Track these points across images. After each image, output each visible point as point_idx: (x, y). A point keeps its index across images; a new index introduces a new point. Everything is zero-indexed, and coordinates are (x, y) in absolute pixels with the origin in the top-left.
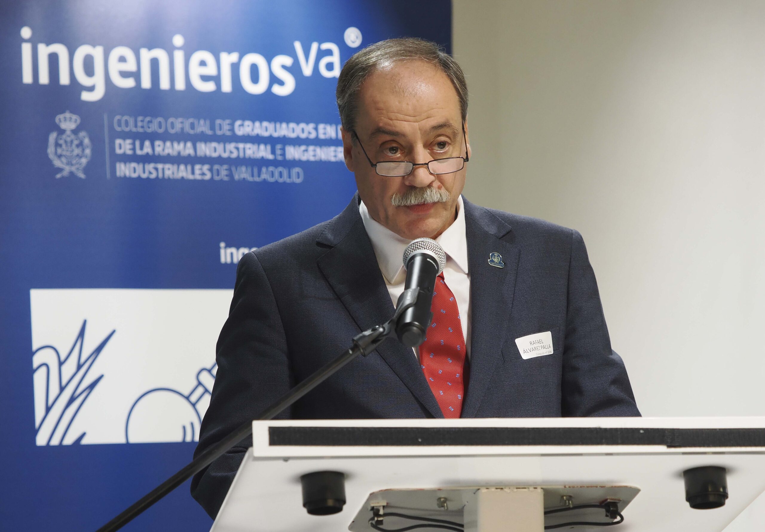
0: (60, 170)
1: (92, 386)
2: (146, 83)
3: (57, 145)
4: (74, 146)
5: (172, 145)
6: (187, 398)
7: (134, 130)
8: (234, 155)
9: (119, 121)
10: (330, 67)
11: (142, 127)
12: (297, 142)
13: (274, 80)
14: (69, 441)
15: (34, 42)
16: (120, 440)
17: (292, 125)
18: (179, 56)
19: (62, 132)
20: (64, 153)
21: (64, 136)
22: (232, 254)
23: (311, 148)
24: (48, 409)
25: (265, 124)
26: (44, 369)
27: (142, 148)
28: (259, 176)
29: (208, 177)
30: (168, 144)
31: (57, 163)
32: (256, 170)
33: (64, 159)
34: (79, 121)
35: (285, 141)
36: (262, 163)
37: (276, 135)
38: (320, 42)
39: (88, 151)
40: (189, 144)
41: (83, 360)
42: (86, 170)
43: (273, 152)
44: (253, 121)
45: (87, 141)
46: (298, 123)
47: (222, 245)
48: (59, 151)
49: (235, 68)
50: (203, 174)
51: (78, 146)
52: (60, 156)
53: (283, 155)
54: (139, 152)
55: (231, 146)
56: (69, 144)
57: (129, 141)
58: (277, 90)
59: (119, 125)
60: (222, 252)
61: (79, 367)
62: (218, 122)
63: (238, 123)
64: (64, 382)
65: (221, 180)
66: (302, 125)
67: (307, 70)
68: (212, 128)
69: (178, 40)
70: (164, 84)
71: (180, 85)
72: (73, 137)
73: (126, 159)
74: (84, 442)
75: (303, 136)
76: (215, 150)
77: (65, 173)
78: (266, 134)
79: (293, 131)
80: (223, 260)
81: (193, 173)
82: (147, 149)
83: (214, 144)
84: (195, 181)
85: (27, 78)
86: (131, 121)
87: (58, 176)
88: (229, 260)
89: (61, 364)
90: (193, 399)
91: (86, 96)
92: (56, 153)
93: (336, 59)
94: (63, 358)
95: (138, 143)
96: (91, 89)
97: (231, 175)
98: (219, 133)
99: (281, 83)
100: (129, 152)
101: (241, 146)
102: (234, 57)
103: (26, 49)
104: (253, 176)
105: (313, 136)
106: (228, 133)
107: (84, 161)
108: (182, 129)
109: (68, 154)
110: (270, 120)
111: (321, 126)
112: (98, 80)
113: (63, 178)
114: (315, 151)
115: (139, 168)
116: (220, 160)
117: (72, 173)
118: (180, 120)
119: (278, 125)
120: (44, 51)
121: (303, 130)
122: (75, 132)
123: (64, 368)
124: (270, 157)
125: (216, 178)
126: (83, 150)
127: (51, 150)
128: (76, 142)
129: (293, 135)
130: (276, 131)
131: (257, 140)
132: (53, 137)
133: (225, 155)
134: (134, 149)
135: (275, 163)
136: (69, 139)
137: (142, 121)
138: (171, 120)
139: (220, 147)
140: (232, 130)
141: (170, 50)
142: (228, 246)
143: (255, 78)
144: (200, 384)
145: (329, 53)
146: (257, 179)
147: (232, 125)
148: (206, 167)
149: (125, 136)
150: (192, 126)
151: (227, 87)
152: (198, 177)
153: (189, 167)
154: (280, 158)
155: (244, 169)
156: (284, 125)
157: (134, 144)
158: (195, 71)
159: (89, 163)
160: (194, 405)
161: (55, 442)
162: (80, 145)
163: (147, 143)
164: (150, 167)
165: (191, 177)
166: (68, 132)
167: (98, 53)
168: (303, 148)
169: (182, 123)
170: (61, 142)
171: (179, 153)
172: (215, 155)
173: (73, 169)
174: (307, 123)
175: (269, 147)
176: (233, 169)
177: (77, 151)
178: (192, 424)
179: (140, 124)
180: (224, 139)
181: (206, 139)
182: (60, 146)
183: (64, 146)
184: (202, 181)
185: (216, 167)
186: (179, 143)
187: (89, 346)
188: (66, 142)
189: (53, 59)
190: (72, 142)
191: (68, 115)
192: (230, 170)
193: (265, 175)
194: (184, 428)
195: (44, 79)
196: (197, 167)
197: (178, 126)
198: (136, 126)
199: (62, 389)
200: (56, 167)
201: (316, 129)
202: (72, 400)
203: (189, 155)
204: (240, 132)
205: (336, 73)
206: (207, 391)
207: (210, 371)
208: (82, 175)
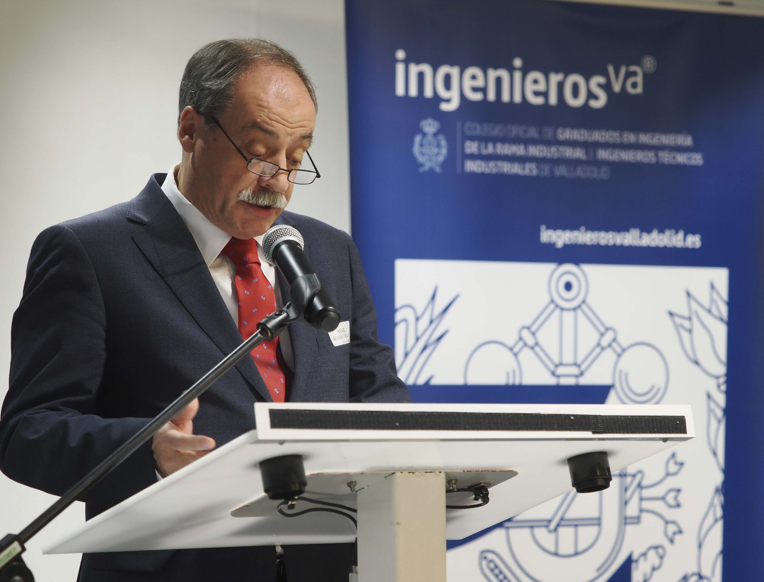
0: (422, 165)
1: (440, 339)
2: (491, 96)
3: (422, 145)
4: (434, 146)
5: (509, 147)
6: (511, 349)
7: (480, 134)
8: (556, 156)
9: (470, 128)
10: (634, 85)
11: (487, 132)
12: (606, 146)
13: (591, 95)
14: (421, 382)
15: (407, 62)
16: (460, 381)
17: (603, 132)
18: (518, 75)
19: (424, 135)
20: (427, 152)
21: (427, 138)
22: (550, 236)
23: (617, 151)
24: (406, 355)
25: (582, 131)
26: (404, 324)
27: (486, 149)
28: (574, 172)
29: (535, 173)
30: (506, 146)
31: (421, 159)
32: (572, 168)
33: (426, 157)
34: (439, 127)
35: (597, 145)
36: (577, 162)
37: (590, 140)
38: (628, 65)
39: (444, 151)
40: (522, 147)
41: (434, 317)
42: (442, 166)
43: (587, 153)
44: (573, 129)
45: (444, 143)
46: (608, 130)
47: (543, 228)
48: (423, 150)
49: (561, 86)
50: (531, 171)
51: (436, 146)
52: (423, 154)
53: (595, 156)
54: (483, 152)
55: (553, 149)
56: (430, 145)
57: (476, 143)
58: (593, 104)
59: (470, 130)
60: (542, 233)
61: (431, 323)
62: (545, 129)
63: (560, 130)
64: (419, 334)
65: (545, 177)
66: (611, 132)
67: (617, 88)
68: (540, 133)
69: (518, 63)
70: (506, 97)
71: (517, 99)
72: (433, 139)
73: (473, 157)
74: (432, 383)
75: (611, 141)
76: (541, 151)
77: (427, 168)
78: (582, 139)
79: (603, 136)
80: (542, 240)
81: (524, 170)
82: (490, 150)
84: (525, 177)
85: (400, 91)
86: (479, 127)
87: (421, 170)
88: (547, 241)
89: (417, 319)
90: (516, 350)
91: (445, 107)
92: (420, 151)
93: (639, 79)
94: (419, 315)
95: (483, 145)
96: (448, 101)
97: (552, 171)
98: (545, 137)
99: (596, 98)
100: (476, 152)
101: (562, 148)
102: (560, 77)
103: (400, 68)
104: (569, 173)
105: (618, 141)
106: (552, 138)
107: (441, 158)
108: (517, 134)
109: (429, 152)
110: (586, 128)
111: (625, 134)
112: (454, 94)
113: (424, 172)
114: (619, 153)
115: (484, 164)
116: (545, 160)
117: (431, 168)
118: (516, 127)
119: (592, 132)
120: (414, 69)
121: (611, 137)
122: (435, 135)
123: (420, 323)
124: (584, 158)
125: (542, 175)
126: (440, 150)
127: (416, 149)
128: (435, 144)
129: (603, 141)
130: (590, 137)
131: (574, 144)
132: (418, 139)
133: (549, 156)
134: (479, 149)
135: (588, 163)
136: (430, 141)
137: (487, 127)
138: (510, 127)
139: (546, 149)
140: (555, 135)
141: (511, 70)
142: (547, 228)
143: (575, 93)
144: (521, 339)
145: (635, 74)
146: (572, 176)
147: (555, 132)
148: (534, 165)
149: (473, 138)
150: (525, 132)
151: (553, 100)
152: (527, 173)
153: (521, 165)
154: (592, 159)
155: (563, 167)
156: (597, 132)
157: (480, 146)
158: (530, 88)
159: (445, 161)
160: (516, 355)
161: (411, 381)
162: (439, 146)
163: (490, 145)
164: (492, 164)
165: (522, 173)
166: (430, 135)
167: (455, 71)
168: (610, 151)
169: (517, 130)
170: (425, 143)
171: (514, 154)
172: (540, 155)
173: (433, 165)
174: (614, 131)
175: (584, 150)
176: (554, 167)
177: (435, 151)
178: (514, 372)
179: (485, 130)
180: (548, 143)
181: (535, 142)
182: (424, 146)
183: (427, 146)
184: (531, 176)
185: (542, 165)
186: (514, 145)
187: (440, 305)
188: (428, 143)
189: (421, 76)
190: (432, 143)
191: (429, 121)
192: (551, 168)
193: (580, 172)
194: (508, 373)
195: (413, 92)
196: (527, 165)
197: (514, 132)
198: (482, 131)
199: (417, 340)
200: (419, 163)
201: (621, 135)
202: (425, 348)
203: (522, 155)
204: (561, 137)
205: (639, 90)
206: (525, 345)
207: (529, 328)
208: (438, 169)
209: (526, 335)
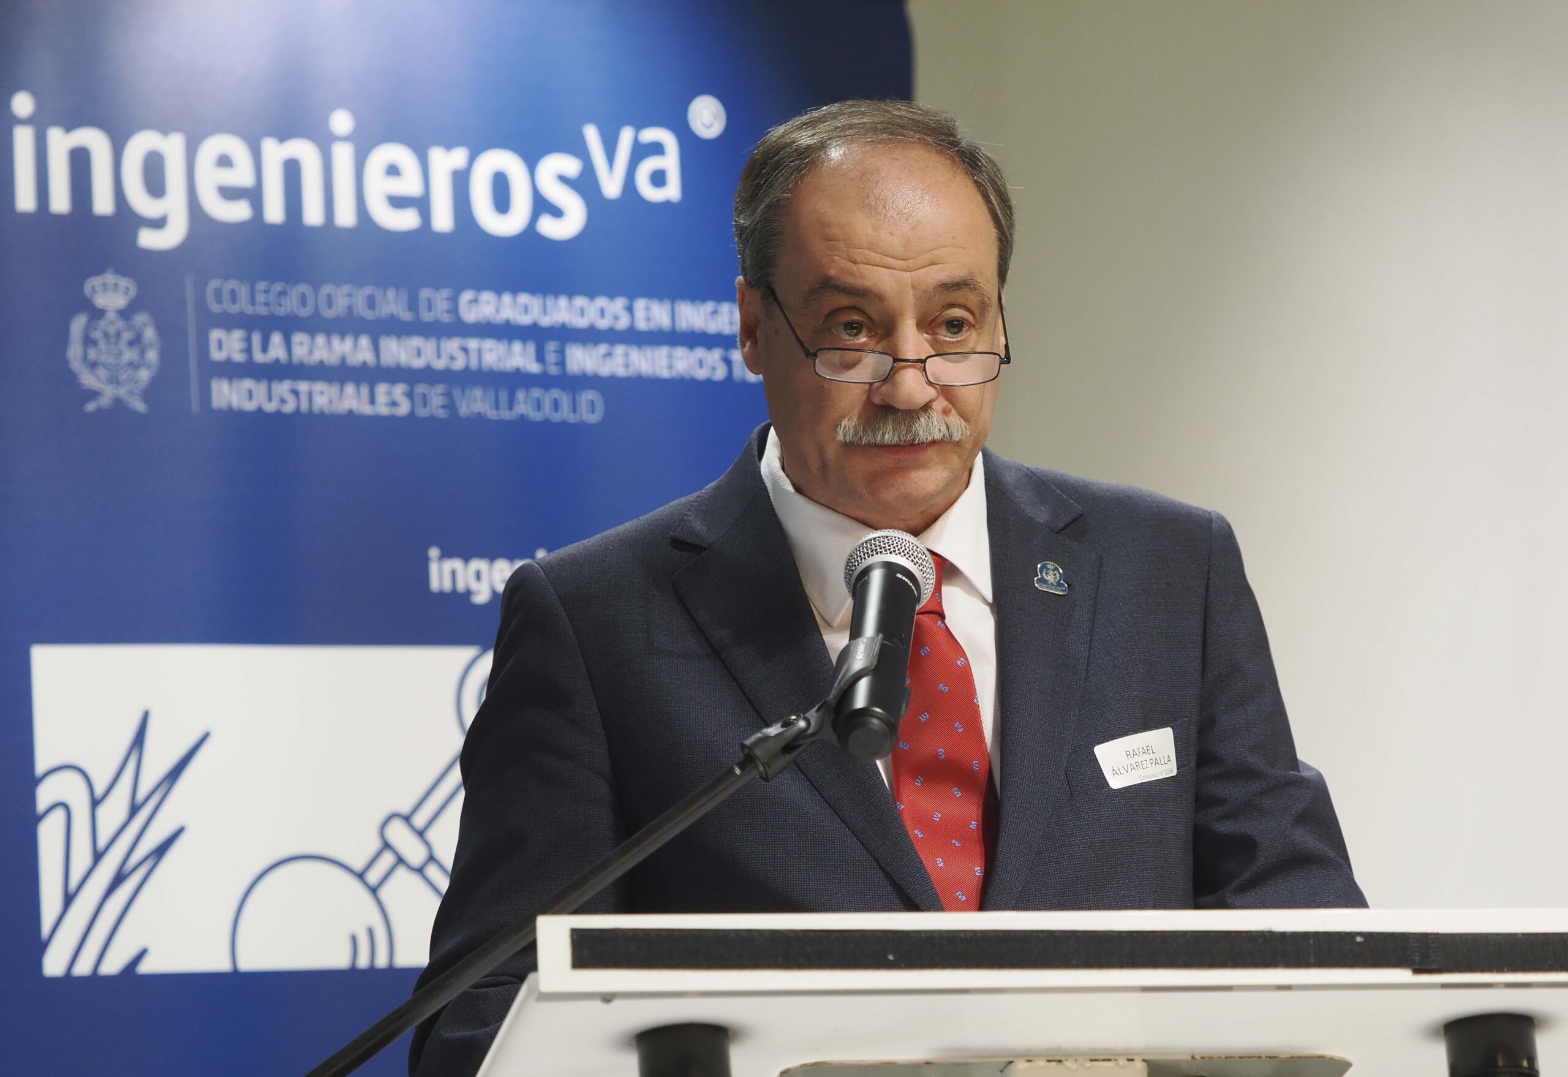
0: (94, 394)
1: (161, 851)
2: (274, 212)
3: (88, 341)
4: (123, 344)
5: (329, 342)
6: (361, 876)
7: (249, 310)
8: (459, 364)
9: (218, 293)
10: (658, 179)
11: (267, 304)
12: (590, 336)
13: (542, 206)
14: (112, 966)
15: (40, 123)
16: (220, 963)
17: (580, 301)
18: (343, 155)
19: (97, 314)
20: (103, 358)
21: (102, 324)
22: (454, 573)
23: (620, 350)
24: (69, 899)
25: (524, 298)
26: (59, 815)
27: (265, 348)
28: (511, 406)
29: (404, 409)
30: (321, 340)
31: (88, 380)
32: (503, 395)
33: (102, 372)
34: (133, 291)
35: (566, 335)
36: (516, 380)
37: (545, 321)
38: (639, 127)
39: (152, 355)
40: (364, 341)
41: (142, 794)
42: (149, 393)
43: (540, 358)
44: (499, 292)
45: (150, 334)
46: (592, 295)
47: (434, 552)
48: (92, 354)
49: (461, 181)
50: (394, 404)
51: (131, 344)
52: (93, 365)
53: (562, 363)
54: (259, 357)
55: (452, 346)
56: (113, 340)
57: (238, 334)
58: (549, 227)
59: (219, 299)
60: (434, 568)
61: (134, 809)
62: (425, 293)
63: (467, 296)
64: (102, 842)
65: (432, 418)
66: (601, 302)
67: (611, 186)
68: (413, 306)
69: (341, 122)
70: (313, 215)
71: (346, 217)
72: (120, 324)
73: (231, 371)
74: (145, 968)
75: (603, 324)
76: (419, 353)
77: (105, 401)
78: (525, 320)
79: (582, 312)
80: (435, 584)
81: (372, 401)
82: (277, 350)
83: (416, 341)
84: (377, 419)
85: (25, 200)
86: (243, 291)
87: (90, 407)
88: (447, 586)
89: (95, 803)
90: (373, 877)
91: (148, 239)
92: (85, 358)
93: (670, 162)
94: (99, 790)
95: (256, 339)
96: (159, 223)
97: (451, 406)
98: (427, 317)
99: (557, 212)
100: (239, 357)
101: (473, 344)
102: (458, 157)
103: (23, 140)
104: (497, 408)
105: (623, 323)
106: (446, 318)
107: (144, 375)
108: (350, 308)
109: (111, 360)
110: (533, 289)
111: (640, 304)
112: (174, 205)
113: (100, 411)
114: (626, 355)
115: (260, 389)
116: (429, 375)
117: (118, 402)
118: (346, 289)
119: (550, 301)
120: (60, 143)
121: (602, 313)
122: (125, 314)
123: (102, 811)
124: (534, 368)
125: (422, 412)
126: (143, 353)
127: (74, 352)
128: (127, 336)
129: (581, 323)
130: (545, 312)
131: (506, 332)
132: (78, 325)
133: (440, 364)
134: (248, 350)
135: (543, 381)
136: (112, 330)
137: (266, 292)
138: (327, 289)
139: (428, 347)
140: (454, 311)
141: (325, 142)
142: (446, 554)
143: (502, 201)
144: (387, 846)
145: (657, 149)
146: (505, 414)
147: (454, 300)
148: (399, 390)
149: (229, 322)
150: (371, 303)
151: (443, 220)
152: (382, 409)
153: (365, 390)
154: (554, 370)
155: (478, 393)
156: (563, 301)
157: (248, 340)
158: (378, 187)
159: (155, 382)
160: (374, 890)
161: (83, 968)
162: (137, 341)
163: (276, 339)
164: (283, 388)
165: (367, 409)
166: (111, 315)
167: (172, 147)
168: (602, 349)
169: (349, 295)
170: (97, 335)
171: (343, 359)
172: (418, 363)
173: (122, 392)
174: (612, 296)
175: (531, 348)
176: (457, 393)
177: (129, 355)
178: (371, 932)
179: (261, 298)
180: (437, 331)
181: (399, 329)
182: (94, 343)
183: (102, 344)
184: (392, 419)
185: (421, 389)
186: (343, 336)
187: (156, 765)
188: (106, 335)
189: (80, 160)
190: (118, 335)
191: (110, 278)
192: (448, 394)
193: (524, 406)
194: (354, 940)
195: (60, 202)
196: (381, 389)
197: (341, 303)
198: (253, 302)
199: (98, 856)
200: (86, 388)
201: (630, 309)
202: (119, 879)
203: (365, 364)
204: (470, 315)
205: (672, 191)
206: (400, 860)
207: (407, 819)
208: (139, 406)
209: (398, 833)
